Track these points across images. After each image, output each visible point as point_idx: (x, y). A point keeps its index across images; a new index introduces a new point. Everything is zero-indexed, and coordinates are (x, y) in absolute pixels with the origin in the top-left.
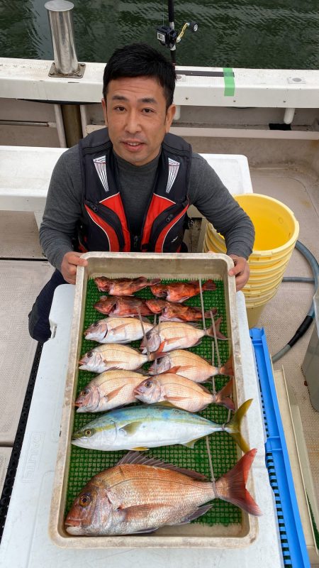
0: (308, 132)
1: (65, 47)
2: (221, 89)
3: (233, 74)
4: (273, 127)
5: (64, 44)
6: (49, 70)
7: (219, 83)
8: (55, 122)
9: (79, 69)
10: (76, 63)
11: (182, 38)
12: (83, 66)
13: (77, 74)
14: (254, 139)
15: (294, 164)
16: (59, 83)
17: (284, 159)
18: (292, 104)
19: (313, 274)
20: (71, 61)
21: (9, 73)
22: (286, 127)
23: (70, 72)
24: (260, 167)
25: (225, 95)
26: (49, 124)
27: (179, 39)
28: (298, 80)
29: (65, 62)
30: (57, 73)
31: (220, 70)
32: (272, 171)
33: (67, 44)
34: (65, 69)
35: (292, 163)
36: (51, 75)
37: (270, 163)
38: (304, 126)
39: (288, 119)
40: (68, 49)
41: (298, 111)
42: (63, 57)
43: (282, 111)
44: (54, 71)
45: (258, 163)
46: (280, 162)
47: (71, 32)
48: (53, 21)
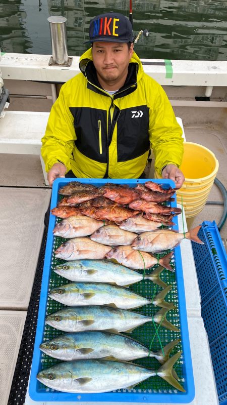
0: (222, 102)
1: (60, 46)
2: (164, 74)
3: (171, 64)
4: (198, 99)
5: (59, 44)
6: (48, 61)
7: (162, 70)
8: (51, 95)
9: (68, 61)
10: (67, 57)
11: (138, 40)
12: (71, 58)
13: (68, 64)
14: (184, 107)
15: (211, 125)
16: (55, 70)
17: (205, 121)
18: (211, 84)
19: (223, 199)
20: (63, 56)
21: (23, 64)
22: (207, 99)
23: (63, 62)
24: (189, 126)
25: (166, 78)
26: (47, 97)
27: (136, 41)
28: (215, 68)
29: (59, 56)
30: (54, 63)
31: (162, 61)
32: (197, 129)
33: (62, 44)
34: (59, 60)
35: (211, 123)
36: (50, 65)
37: (195, 123)
38: (219, 98)
39: (208, 94)
40: (62, 47)
41: (215, 88)
42: (58, 53)
43: (204, 88)
44: (52, 62)
45: (187, 123)
46: (202, 123)
47: (64, 36)
48: (53, 29)
